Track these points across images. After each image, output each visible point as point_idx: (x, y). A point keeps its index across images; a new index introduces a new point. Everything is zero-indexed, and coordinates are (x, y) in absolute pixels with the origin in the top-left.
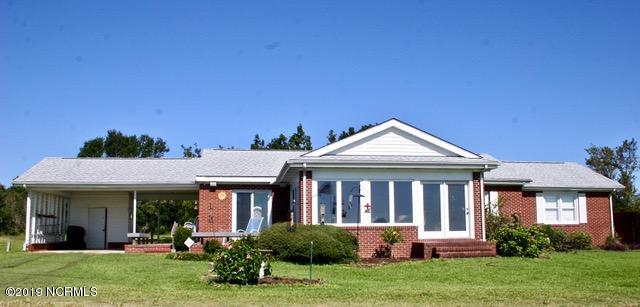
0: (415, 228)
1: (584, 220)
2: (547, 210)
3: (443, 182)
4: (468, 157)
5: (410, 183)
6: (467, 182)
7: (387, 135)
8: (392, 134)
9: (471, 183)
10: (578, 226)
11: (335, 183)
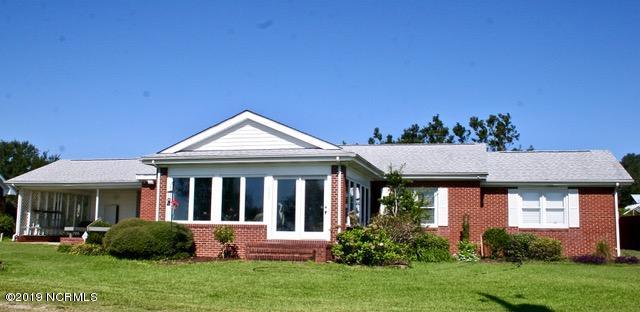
0: (264, 228)
1: (576, 224)
2: (524, 210)
3: (298, 176)
4: (327, 149)
5: (263, 179)
6: (326, 176)
7: (244, 128)
8: (248, 127)
9: (329, 178)
10: (567, 230)
11: (188, 180)
